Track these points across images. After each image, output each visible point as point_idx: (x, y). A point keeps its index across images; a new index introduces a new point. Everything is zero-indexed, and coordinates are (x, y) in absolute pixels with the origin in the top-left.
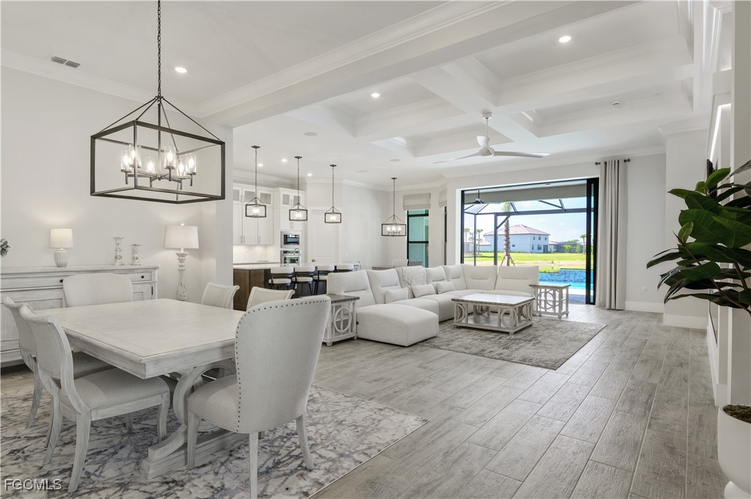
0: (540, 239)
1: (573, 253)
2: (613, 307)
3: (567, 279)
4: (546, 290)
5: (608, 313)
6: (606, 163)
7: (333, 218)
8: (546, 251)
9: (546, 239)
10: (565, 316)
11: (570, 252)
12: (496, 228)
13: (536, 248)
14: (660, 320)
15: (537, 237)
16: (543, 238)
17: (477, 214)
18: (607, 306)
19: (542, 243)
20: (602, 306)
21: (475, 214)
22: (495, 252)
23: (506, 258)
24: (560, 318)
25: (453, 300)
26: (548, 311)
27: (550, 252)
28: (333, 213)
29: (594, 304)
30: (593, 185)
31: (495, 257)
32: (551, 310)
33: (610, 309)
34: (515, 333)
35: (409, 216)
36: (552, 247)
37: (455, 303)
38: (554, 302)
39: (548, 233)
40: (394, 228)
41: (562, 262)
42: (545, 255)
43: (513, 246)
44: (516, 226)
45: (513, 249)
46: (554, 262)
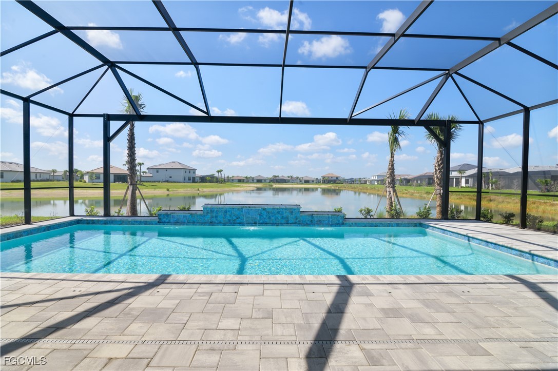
0: (190, 172)
1: (212, 182)
3: (214, 220)
8: (194, 181)
9: (194, 173)
11: (210, 182)
13: (187, 179)
15: (188, 171)
16: (192, 172)
19: (191, 175)
21: (70, 115)
27: (197, 182)
36: (199, 178)
39: (195, 168)
41: (205, 190)
42: (193, 184)
43: (171, 177)
44: (173, 162)
45: (170, 179)
46: (200, 189)
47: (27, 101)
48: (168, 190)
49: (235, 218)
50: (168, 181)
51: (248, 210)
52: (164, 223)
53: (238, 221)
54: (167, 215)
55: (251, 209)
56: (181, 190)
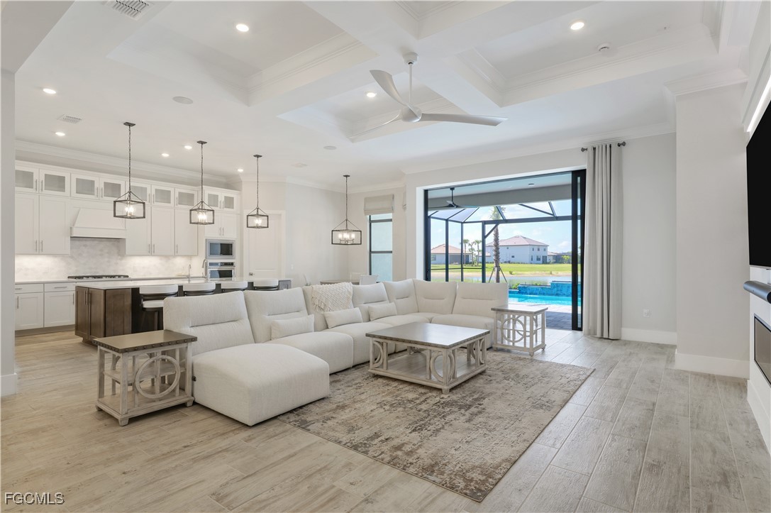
0: (539, 250)
2: (605, 335)
3: (559, 292)
4: (514, 316)
5: (599, 344)
6: (594, 149)
7: (259, 221)
8: (545, 262)
9: (545, 250)
10: (541, 350)
11: (569, 263)
12: (484, 237)
13: (535, 258)
14: (671, 359)
15: (536, 248)
16: (541, 249)
17: (464, 222)
18: (599, 334)
19: (541, 254)
20: (591, 334)
21: (462, 223)
22: (484, 262)
23: (496, 269)
24: (532, 355)
25: (368, 335)
26: (517, 344)
27: (549, 263)
28: (258, 215)
29: (581, 329)
30: (579, 178)
31: (483, 269)
32: (520, 344)
33: (602, 338)
34: (451, 390)
35: (371, 222)
36: (551, 258)
37: (371, 340)
38: (525, 331)
39: (547, 244)
40: (346, 236)
41: (560, 273)
42: (544, 265)
43: (513, 257)
44: (515, 237)
45: (512, 260)
46: (553, 272)
47: (447, 220)
48: (511, 273)
50: (509, 262)
52: (523, 293)
54: (525, 287)
56: (528, 273)
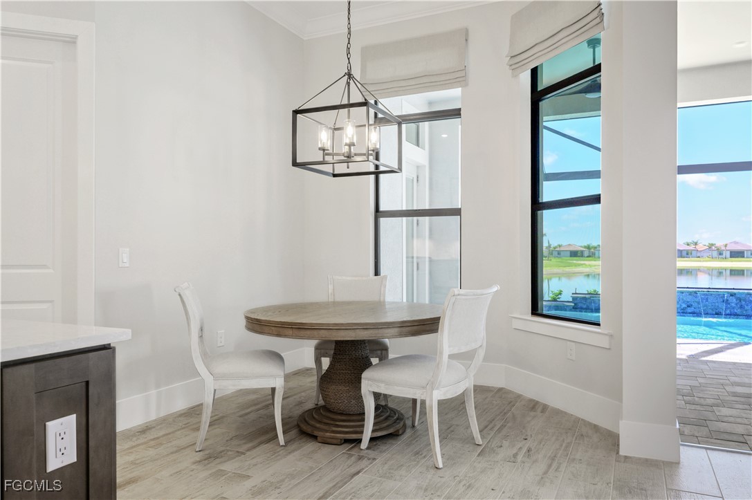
49: (684, 306)
51: (707, 295)
53: (689, 310)
54: (585, 299)
55: (711, 295)
